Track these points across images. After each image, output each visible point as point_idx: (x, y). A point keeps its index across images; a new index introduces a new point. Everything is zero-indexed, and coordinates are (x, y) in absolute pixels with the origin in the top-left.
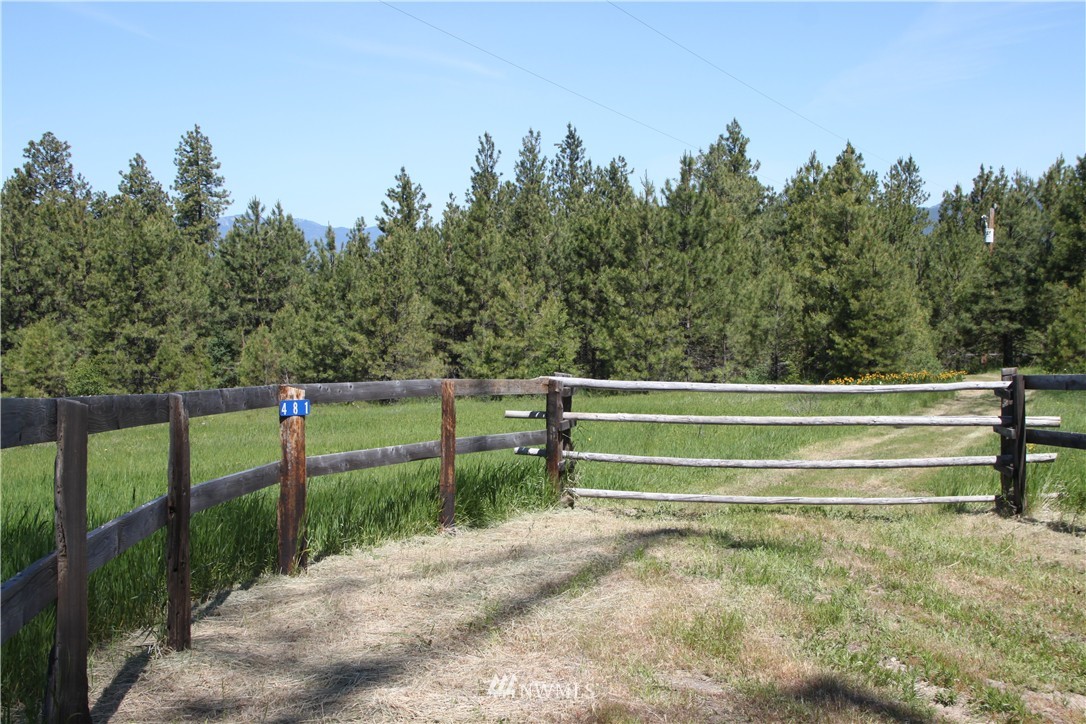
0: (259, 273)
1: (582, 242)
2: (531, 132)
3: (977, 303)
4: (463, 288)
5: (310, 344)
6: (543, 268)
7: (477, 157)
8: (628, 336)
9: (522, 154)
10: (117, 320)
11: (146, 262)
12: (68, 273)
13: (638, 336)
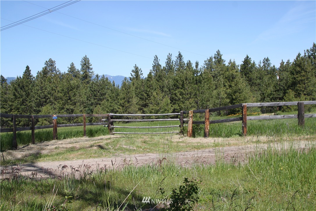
0: (98, 92)
1: (175, 82)
2: (169, 54)
3: (271, 95)
4: (146, 95)
5: (109, 109)
6: (166, 89)
7: (154, 61)
8: (182, 106)
9: (167, 59)
10: (64, 104)
11: (71, 90)
12: (54, 93)
13: (185, 106)
